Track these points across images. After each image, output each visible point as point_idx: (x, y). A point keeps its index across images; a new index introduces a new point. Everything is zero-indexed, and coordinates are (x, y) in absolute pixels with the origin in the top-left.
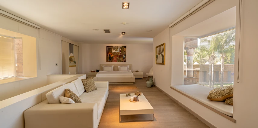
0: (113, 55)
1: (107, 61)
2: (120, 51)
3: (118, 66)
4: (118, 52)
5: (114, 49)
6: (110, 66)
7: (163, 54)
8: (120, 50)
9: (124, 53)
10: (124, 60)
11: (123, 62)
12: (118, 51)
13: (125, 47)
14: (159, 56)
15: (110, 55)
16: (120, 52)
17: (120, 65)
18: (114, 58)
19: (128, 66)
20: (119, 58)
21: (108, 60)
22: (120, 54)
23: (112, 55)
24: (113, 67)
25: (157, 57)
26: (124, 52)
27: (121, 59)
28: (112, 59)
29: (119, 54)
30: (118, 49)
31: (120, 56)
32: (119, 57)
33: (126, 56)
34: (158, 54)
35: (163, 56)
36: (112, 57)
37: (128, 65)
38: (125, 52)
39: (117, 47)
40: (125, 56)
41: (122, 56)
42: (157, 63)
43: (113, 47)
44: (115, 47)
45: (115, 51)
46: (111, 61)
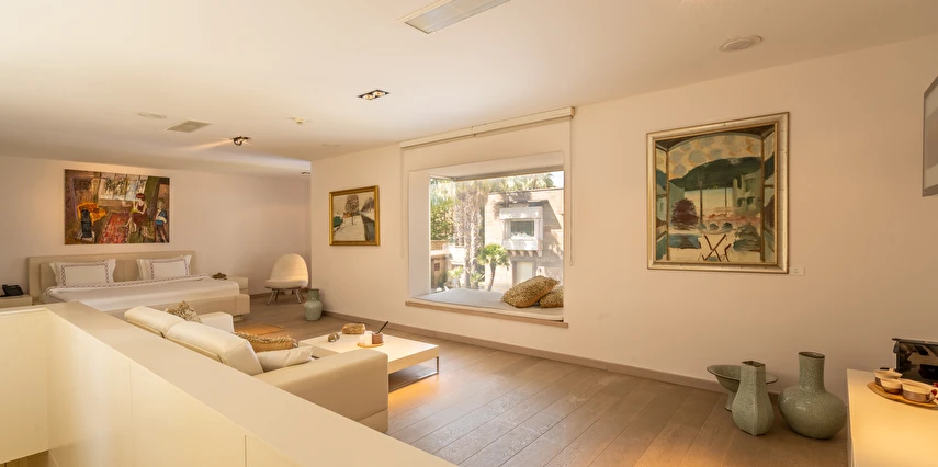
0: (102, 214)
1: (70, 239)
2: (139, 196)
3: (140, 261)
4: (128, 202)
5: (110, 185)
6: (101, 261)
7: (370, 215)
8: (142, 190)
9: (160, 204)
10: (161, 234)
11: (154, 241)
12: (131, 196)
13: (166, 181)
14: (347, 221)
15: (85, 213)
16: (141, 203)
17: (145, 256)
18: (109, 228)
19: (188, 258)
20: (133, 227)
21: (75, 234)
22: (140, 208)
23: (96, 211)
25: (337, 223)
26: (162, 199)
27: (145, 229)
28: (98, 232)
29: (135, 209)
30: (131, 188)
31: (137, 219)
32: (135, 220)
33: (167, 217)
34: (342, 216)
35: (366, 220)
36: (99, 223)
37: (186, 253)
38: (166, 200)
39: (125, 180)
40: (162, 219)
41: (151, 219)
42: (335, 243)
43: (103, 176)
44: (112, 178)
45: (112, 193)
46: (90, 239)
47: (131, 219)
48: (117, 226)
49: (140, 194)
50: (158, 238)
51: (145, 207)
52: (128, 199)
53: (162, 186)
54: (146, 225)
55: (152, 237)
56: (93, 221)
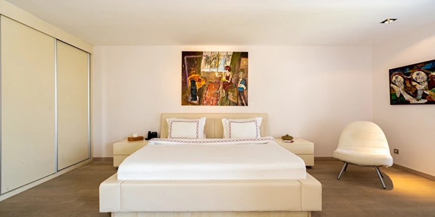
0: (203, 83)
1: (185, 102)
2: (227, 68)
3: (223, 120)
4: (219, 73)
5: (208, 61)
6: (193, 118)
8: (228, 64)
9: (241, 75)
10: (242, 99)
11: (237, 105)
12: (221, 69)
13: (245, 55)
15: (193, 82)
16: (228, 73)
17: (227, 116)
18: (207, 94)
19: (259, 120)
20: (223, 93)
21: (187, 98)
22: (227, 78)
23: (199, 80)
24: (202, 122)
26: (242, 70)
27: (230, 94)
28: (201, 97)
29: (224, 79)
30: (221, 62)
31: (227, 86)
32: (224, 87)
36: (201, 89)
37: (259, 115)
38: (245, 71)
39: (217, 57)
40: (243, 86)
43: (204, 54)
44: (209, 55)
45: (209, 66)
46: (195, 102)
47: (221, 86)
48: (212, 92)
49: (227, 67)
50: (240, 102)
51: (231, 77)
52: (220, 71)
53: (243, 59)
54: (231, 91)
55: (236, 101)
56: (198, 88)
